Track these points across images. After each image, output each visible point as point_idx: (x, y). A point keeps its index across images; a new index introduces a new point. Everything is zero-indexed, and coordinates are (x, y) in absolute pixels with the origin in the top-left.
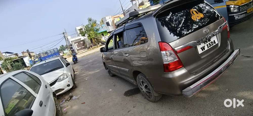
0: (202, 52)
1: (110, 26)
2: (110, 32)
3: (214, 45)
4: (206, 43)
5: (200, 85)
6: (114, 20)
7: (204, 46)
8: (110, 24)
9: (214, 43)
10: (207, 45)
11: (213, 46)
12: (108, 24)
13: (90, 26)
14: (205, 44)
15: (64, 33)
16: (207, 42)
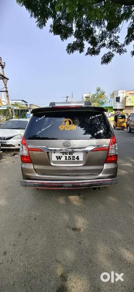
0: (57, 160)
1: (119, 102)
2: (115, 110)
3: (76, 160)
4: (65, 155)
5: (34, 183)
6: (128, 96)
7: (62, 157)
8: (121, 100)
9: (76, 159)
10: (66, 157)
11: (73, 160)
12: (118, 99)
13: (96, 96)
14: (63, 155)
15: (67, 97)
16: (67, 154)
